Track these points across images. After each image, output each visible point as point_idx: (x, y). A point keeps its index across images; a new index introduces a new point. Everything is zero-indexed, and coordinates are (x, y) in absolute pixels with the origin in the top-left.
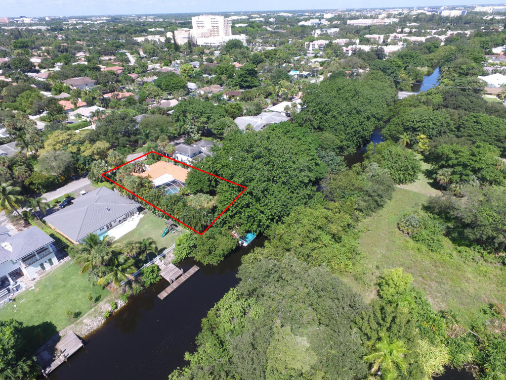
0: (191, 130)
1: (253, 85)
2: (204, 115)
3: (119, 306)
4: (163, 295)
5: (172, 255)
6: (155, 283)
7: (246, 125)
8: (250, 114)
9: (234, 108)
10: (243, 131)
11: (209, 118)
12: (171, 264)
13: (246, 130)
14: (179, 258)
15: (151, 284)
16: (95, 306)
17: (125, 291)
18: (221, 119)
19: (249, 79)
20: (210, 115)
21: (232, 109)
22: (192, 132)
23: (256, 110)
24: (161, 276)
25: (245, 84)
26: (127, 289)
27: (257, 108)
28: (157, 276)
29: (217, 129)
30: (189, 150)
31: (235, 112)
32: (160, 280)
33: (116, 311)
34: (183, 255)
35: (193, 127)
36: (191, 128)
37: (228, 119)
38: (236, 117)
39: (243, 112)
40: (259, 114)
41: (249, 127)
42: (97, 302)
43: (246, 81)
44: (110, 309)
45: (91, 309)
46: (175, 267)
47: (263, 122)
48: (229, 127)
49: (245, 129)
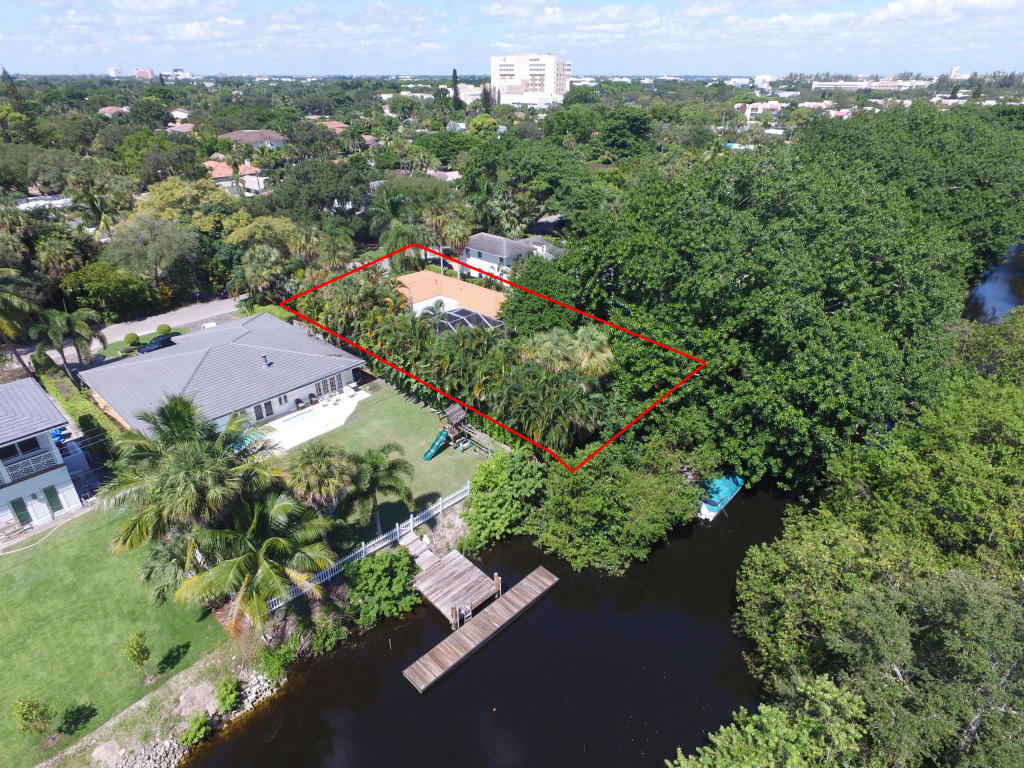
2: (542, 173)
3: (252, 697)
4: (425, 672)
5: (459, 522)
6: (392, 617)
12: (455, 553)
14: (484, 534)
15: (381, 617)
16: (154, 687)
17: (281, 638)
19: (629, 142)
20: (558, 174)
24: (419, 594)
26: (290, 630)
28: (406, 593)
32: (415, 606)
33: (235, 716)
34: (498, 523)
42: (169, 671)
43: (623, 145)
44: (213, 707)
45: (139, 698)
46: (471, 564)
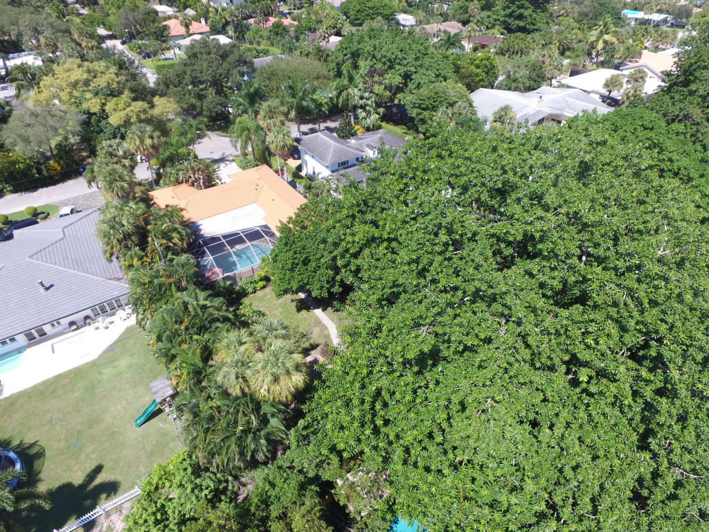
0: (362, 102)
1: (532, 27)
2: (397, 67)
7: (496, 108)
8: (514, 85)
9: (478, 67)
10: (485, 121)
11: (407, 77)
13: (495, 121)
18: (437, 84)
19: (526, 13)
20: (413, 69)
21: (473, 68)
22: (363, 107)
23: (530, 78)
25: (515, 23)
27: (534, 75)
29: (419, 107)
30: (331, 151)
31: (477, 75)
35: (366, 95)
36: (362, 98)
37: (453, 88)
38: (477, 88)
39: (496, 78)
40: (535, 89)
41: (502, 116)
43: (520, 17)
47: (543, 109)
48: (452, 105)
49: (491, 118)
